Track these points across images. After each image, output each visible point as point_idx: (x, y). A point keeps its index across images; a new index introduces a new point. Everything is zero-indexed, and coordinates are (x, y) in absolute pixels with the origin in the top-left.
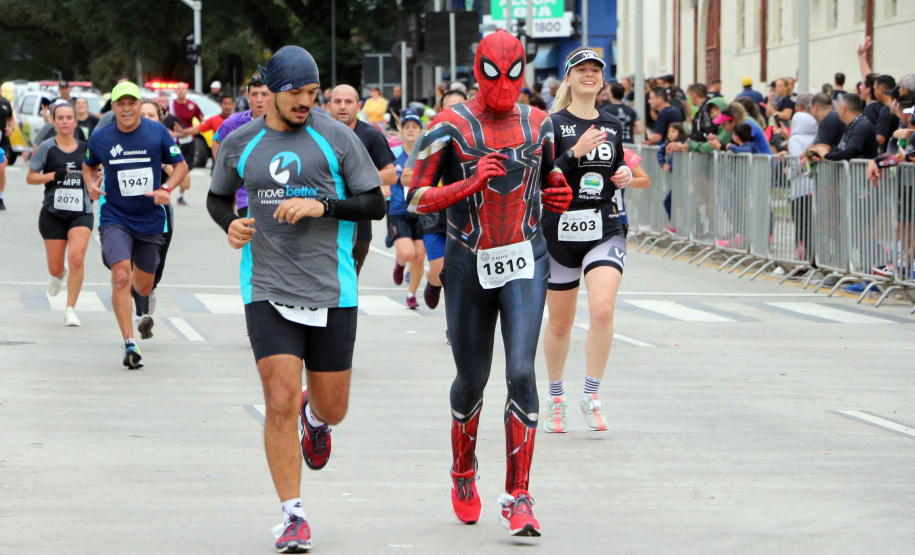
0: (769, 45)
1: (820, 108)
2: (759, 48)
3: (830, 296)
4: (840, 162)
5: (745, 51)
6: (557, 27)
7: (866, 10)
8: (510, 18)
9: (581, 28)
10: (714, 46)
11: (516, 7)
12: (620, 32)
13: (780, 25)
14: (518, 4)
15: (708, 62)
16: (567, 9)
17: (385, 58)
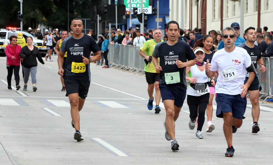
0: (224, 19)
1: (260, 39)
2: (220, 19)
3: (263, 103)
4: (266, 58)
5: (215, 20)
6: (147, 11)
7: (258, 7)
8: (131, 7)
9: (157, 11)
10: (204, 18)
11: (133, 4)
12: (170, 13)
13: (228, 12)
14: (133, 3)
15: (201, 23)
16: (150, 5)
17: (86, 20)
